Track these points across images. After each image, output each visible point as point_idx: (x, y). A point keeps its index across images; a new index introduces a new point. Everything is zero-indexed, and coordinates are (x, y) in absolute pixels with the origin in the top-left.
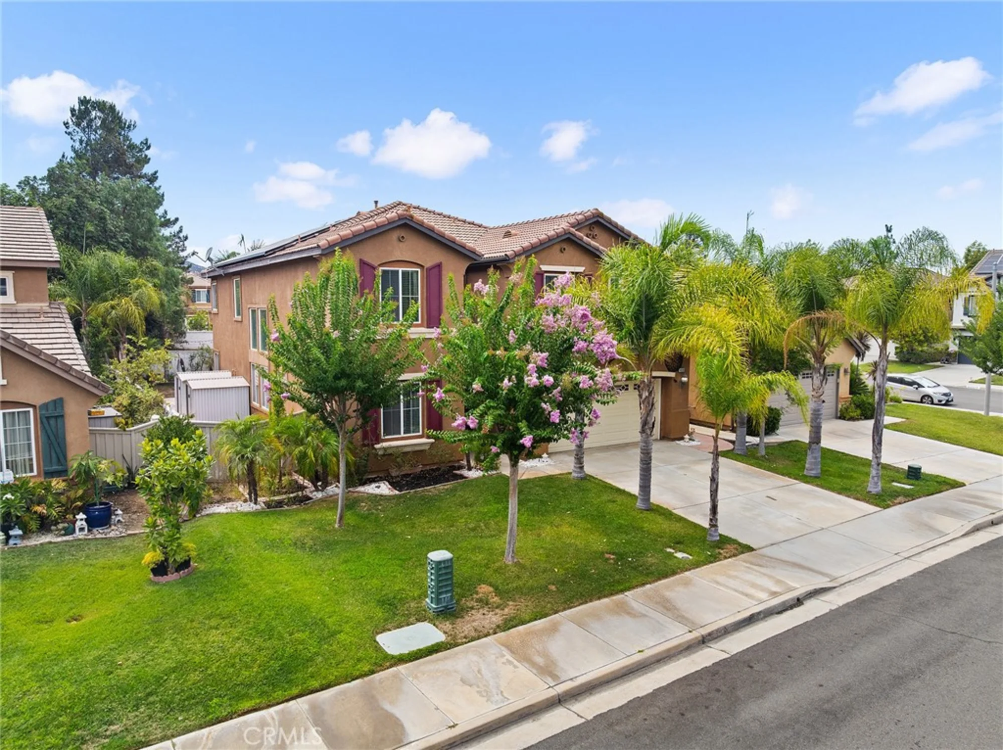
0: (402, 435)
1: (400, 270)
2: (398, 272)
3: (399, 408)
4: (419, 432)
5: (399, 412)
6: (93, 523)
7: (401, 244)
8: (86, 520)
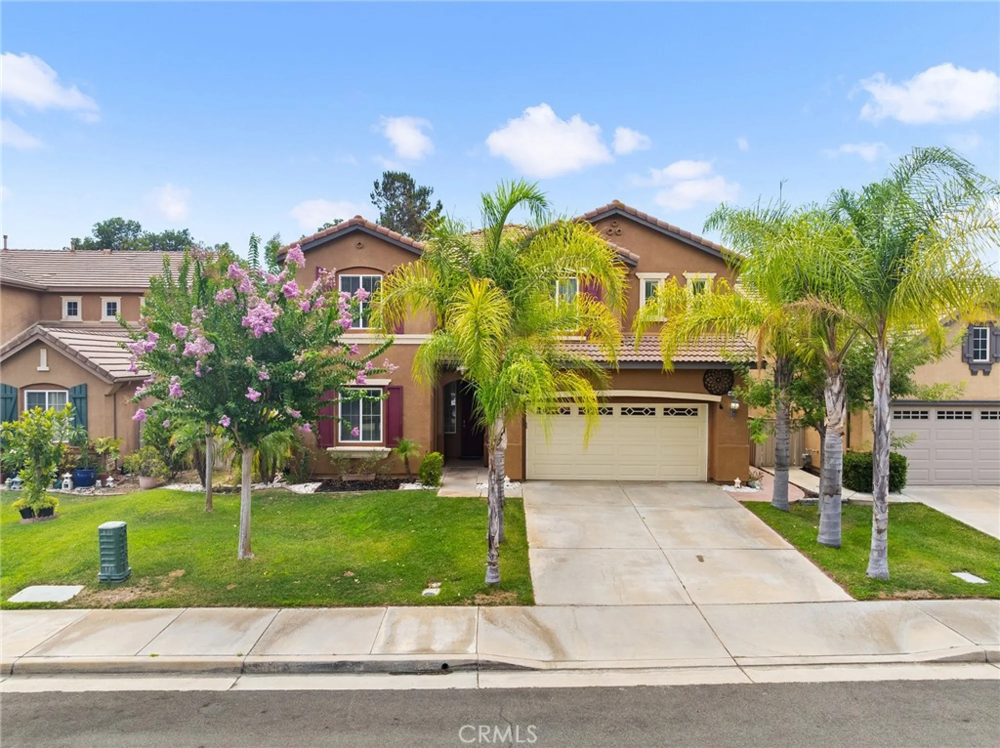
0: (361, 441)
1: (361, 276)
2: (358, 278)
3: (359, 413)
4: (379, 439)
5: (359, 417)
6: (77, 483)
7: (360, 251)
8: (72, 478)
